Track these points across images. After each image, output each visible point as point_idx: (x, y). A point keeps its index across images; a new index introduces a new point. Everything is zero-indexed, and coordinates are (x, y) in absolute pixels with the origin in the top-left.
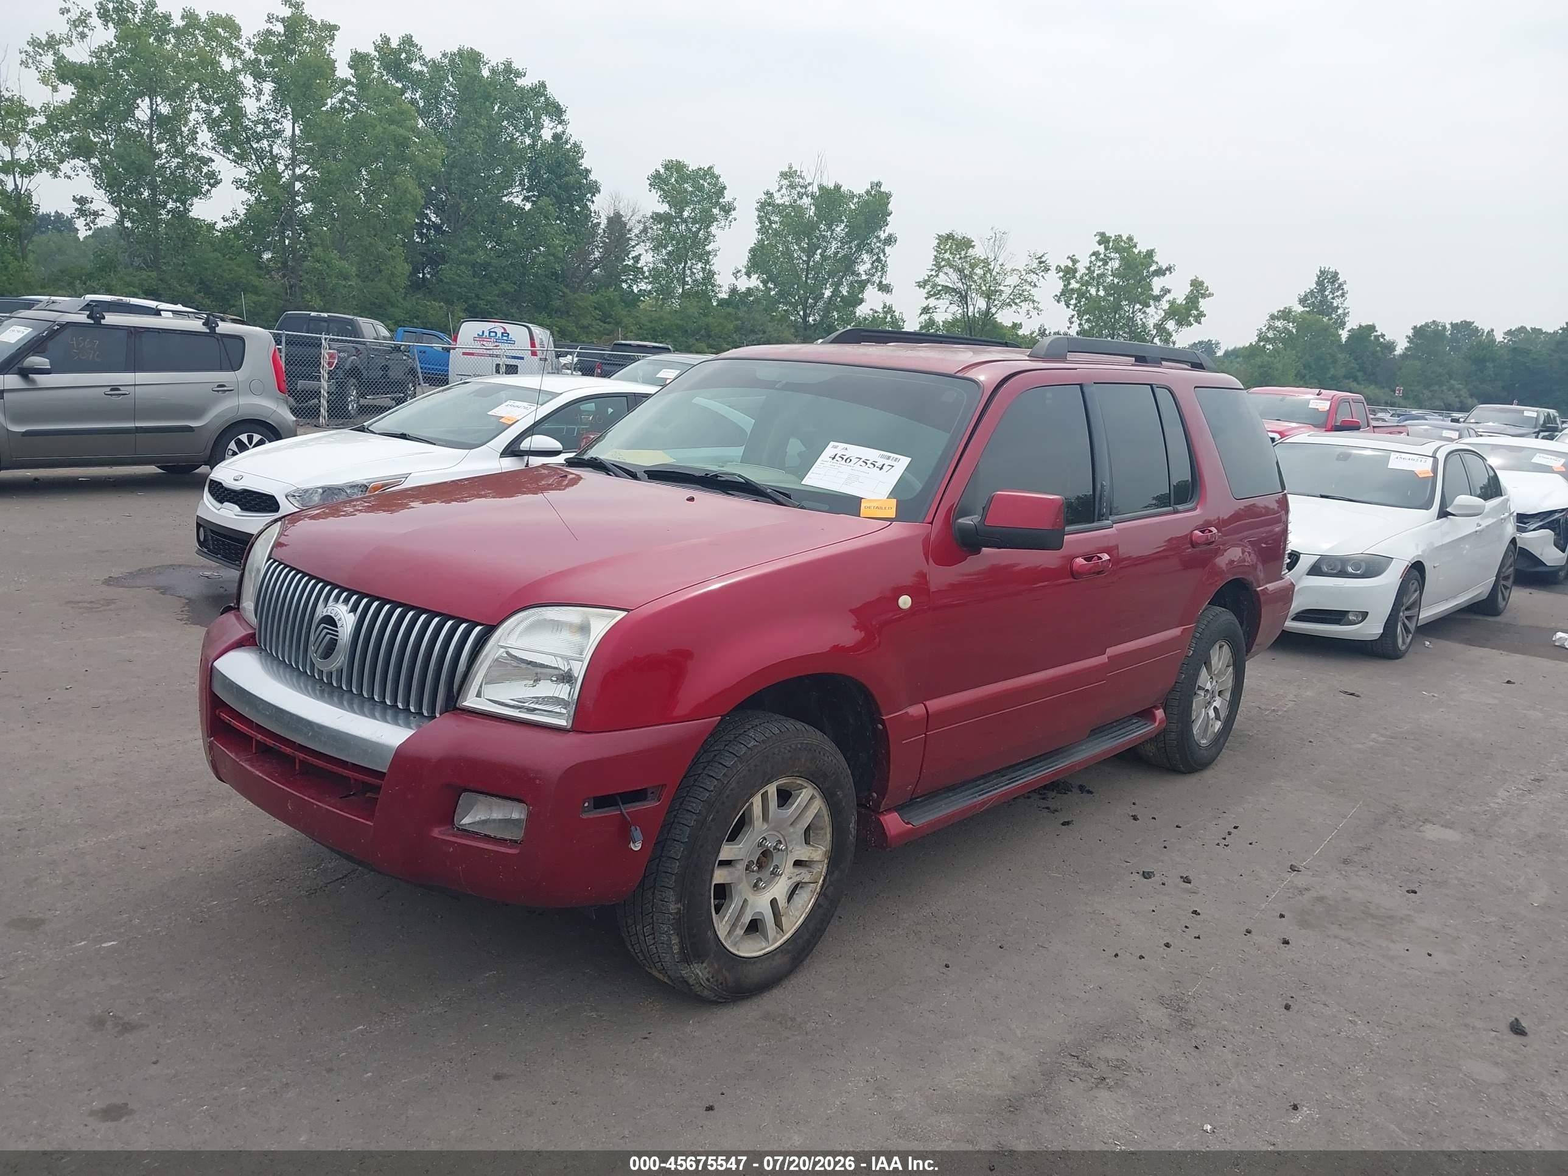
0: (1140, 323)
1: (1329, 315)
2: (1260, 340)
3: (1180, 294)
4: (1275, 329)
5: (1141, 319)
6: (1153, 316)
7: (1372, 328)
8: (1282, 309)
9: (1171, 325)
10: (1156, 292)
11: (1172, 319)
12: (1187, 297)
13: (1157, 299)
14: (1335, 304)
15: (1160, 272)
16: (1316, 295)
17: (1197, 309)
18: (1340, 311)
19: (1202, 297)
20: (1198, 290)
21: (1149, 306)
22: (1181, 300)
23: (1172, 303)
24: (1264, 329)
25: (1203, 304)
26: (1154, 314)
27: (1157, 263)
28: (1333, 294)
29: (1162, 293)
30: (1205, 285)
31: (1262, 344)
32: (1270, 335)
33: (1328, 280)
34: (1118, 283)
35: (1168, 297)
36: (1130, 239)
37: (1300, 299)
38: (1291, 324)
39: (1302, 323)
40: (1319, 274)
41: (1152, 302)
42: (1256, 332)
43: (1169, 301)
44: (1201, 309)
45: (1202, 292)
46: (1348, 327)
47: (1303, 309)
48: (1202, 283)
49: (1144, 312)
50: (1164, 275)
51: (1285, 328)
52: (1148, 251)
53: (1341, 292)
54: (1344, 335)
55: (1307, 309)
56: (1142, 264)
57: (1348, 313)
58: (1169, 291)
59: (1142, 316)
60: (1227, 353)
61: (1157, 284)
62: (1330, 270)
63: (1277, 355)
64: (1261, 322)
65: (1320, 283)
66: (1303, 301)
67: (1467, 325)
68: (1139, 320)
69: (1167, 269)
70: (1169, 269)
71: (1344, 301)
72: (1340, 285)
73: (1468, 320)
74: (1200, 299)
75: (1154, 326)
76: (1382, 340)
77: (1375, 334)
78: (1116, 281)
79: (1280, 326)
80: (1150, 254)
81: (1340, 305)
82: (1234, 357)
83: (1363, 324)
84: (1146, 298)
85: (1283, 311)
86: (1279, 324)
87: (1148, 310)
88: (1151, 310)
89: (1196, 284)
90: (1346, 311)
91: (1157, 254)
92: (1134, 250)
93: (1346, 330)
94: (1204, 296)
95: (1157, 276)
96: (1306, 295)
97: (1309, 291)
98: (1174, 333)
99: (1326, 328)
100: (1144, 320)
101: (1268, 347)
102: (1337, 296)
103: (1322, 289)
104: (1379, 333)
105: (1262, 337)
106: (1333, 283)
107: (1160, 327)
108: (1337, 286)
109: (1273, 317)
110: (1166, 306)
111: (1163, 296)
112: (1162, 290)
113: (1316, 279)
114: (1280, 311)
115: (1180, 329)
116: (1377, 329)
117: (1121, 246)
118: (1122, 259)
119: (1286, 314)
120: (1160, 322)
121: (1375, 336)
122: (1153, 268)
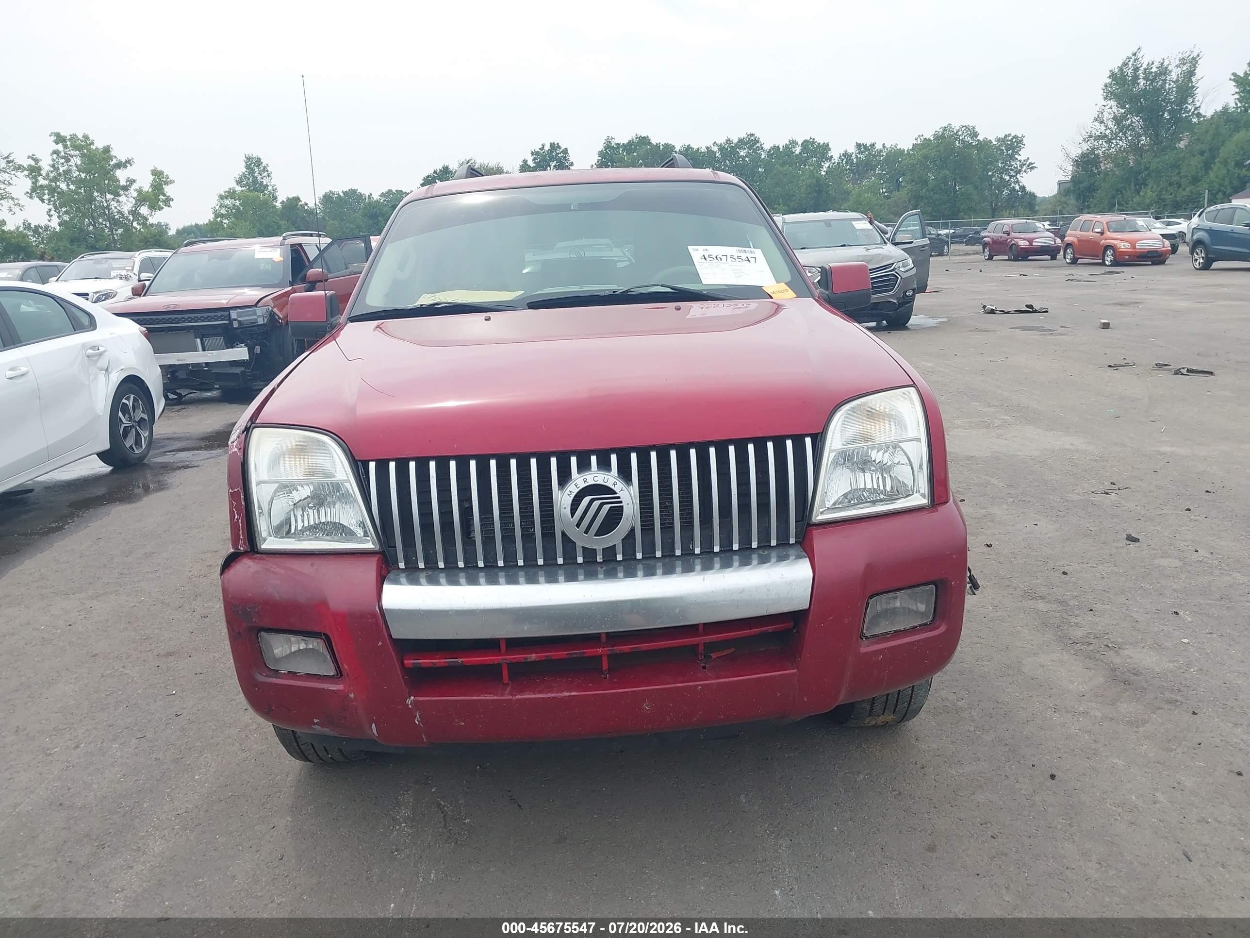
0: (115, 210)
1: (263, 192)
2: (217, 216)
3: (145, 183)
4: (226, 206)
5: (116, 208)
6: (126, 204)
7: (297, 199)
8: (227, 190)
9: (144, 210)
10: (123, 182)
11: (143, 205)
12: (152, 186)
13: (126, 188)
14: (265, 183)
15: (120, 165)
16: (248, 176)
17: (164, 195)
18: (270, 188)
19: (165, 184)
20: (160, 180)
21: (119, 195)
22: (147, 188)
23: (140, 191)
24: (217, 208)
25: (167, 189)
26: (126, 202)
27: (116, 157)
28: (261, 175)
29: (128, 183)
30: (165, 174)
31: (219, 219)
32: (223, 211)
33: (253, 164)
34: (86, 177)
35: (135, 186)
36: (86, 137)
37: (236, 181)
38: (237, 201)
39: (246, 201)
40: (245, 160)
41: (121, 192)
42: (212, 211)
43: (136, 190)
44: (167, 194)
45: (164, 179)
46: (280, 200)
47: (240, 189)
48: (161, 173)
49: (118, 201)
50: (126, 167)
51: (234, 205)
52: (104, 147)
53: (266, 173)
54: (278, 204)
55: (244, 188)
56: (104, 159)
57: (276, 189)
58: (134, 181)
59: (116, 205)
60: (178, 231)
61: (122, 176)
62: (254, 156)
63: (235, 227)
64: (213, 202)
65: (248, 167)
66: (239, 182)
67: (353, 192)
68: (113, 208)
69: (126, 162)
70: (128, 162)
71: (271, 180)
72: (264, 168)
73: (353, 188)
74: (164, 186)
75: (129, 213)
76: (306, 207)
77: (300, 203)
78: (83, 175)
79: (229, 204)
80: (107, 150)
81: (268, 184)
82: (186, 234)
83: (290, 197)
84: (117, 190)
85: (229, 192)
86: (228, 202)
87: (121, 199)
88: (122, 199)
89: (157, 173)
90: (274, 188)
91: (114, 149)
92: (92, 146)
93: (278, 202)
94: (166, 183)
95: (120, 168)
96: (240, 178)
97: (241, 174)
98: (149, 217)
99: (266, 202)
100: (118, 208)
101: (224, 221)
102: (264, 176)
103: (252, 172)
104: (303, 203)
105: (217, 215)
106: (258, 166)
107: (135, 213)
108: (262, 168)
109: (222, 197)
110: (135, 194)
111: (130, 186)
112: (127, 181)
113: (244, 164)
114: (226, 192)
115: (153, 213)
116: (301, 199)
117: (81, 145)
118: (83, 156)
119: (231, 194)
120: (134, 209)
121: (301, 205)
122: (114, 161)
